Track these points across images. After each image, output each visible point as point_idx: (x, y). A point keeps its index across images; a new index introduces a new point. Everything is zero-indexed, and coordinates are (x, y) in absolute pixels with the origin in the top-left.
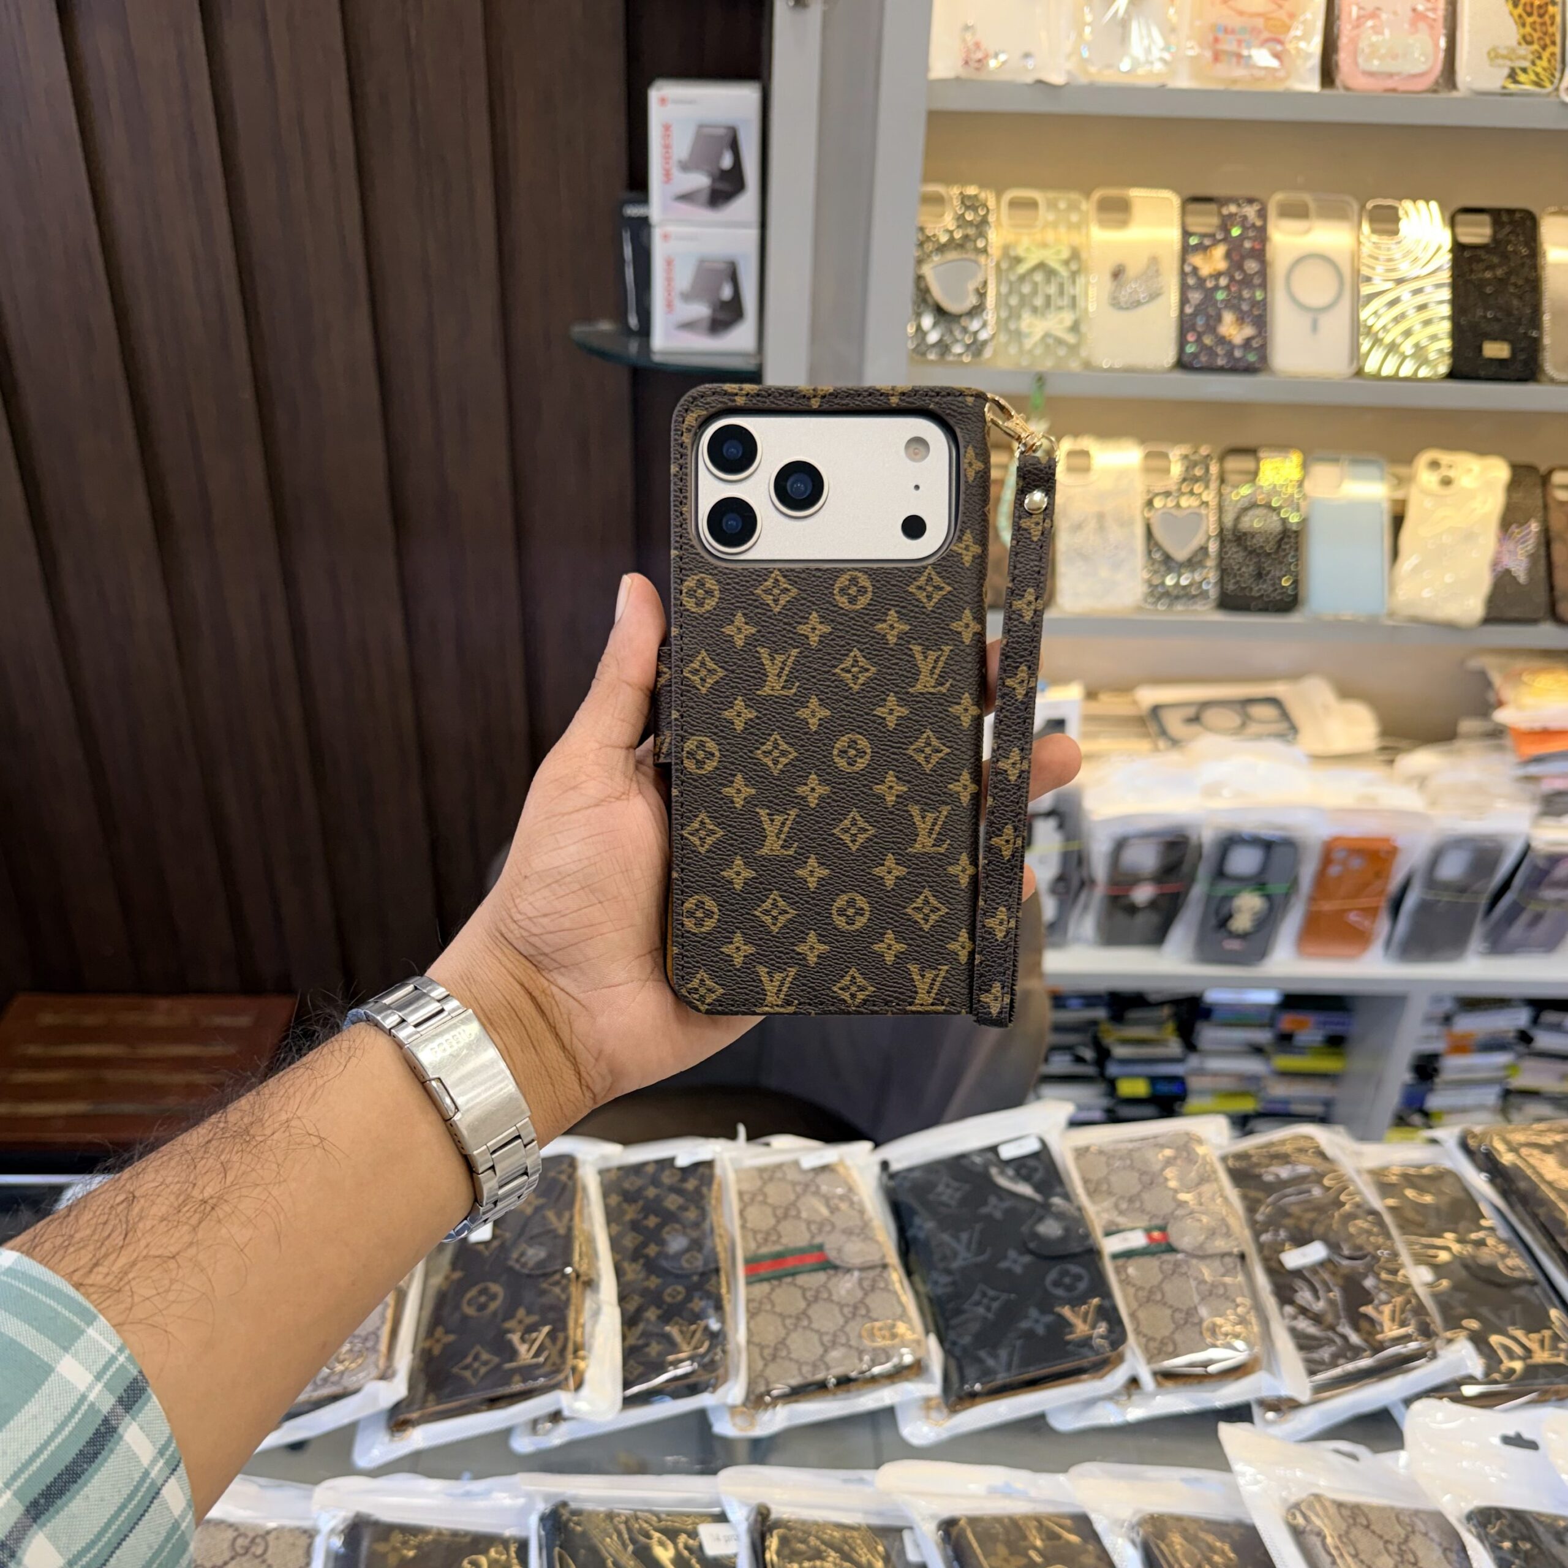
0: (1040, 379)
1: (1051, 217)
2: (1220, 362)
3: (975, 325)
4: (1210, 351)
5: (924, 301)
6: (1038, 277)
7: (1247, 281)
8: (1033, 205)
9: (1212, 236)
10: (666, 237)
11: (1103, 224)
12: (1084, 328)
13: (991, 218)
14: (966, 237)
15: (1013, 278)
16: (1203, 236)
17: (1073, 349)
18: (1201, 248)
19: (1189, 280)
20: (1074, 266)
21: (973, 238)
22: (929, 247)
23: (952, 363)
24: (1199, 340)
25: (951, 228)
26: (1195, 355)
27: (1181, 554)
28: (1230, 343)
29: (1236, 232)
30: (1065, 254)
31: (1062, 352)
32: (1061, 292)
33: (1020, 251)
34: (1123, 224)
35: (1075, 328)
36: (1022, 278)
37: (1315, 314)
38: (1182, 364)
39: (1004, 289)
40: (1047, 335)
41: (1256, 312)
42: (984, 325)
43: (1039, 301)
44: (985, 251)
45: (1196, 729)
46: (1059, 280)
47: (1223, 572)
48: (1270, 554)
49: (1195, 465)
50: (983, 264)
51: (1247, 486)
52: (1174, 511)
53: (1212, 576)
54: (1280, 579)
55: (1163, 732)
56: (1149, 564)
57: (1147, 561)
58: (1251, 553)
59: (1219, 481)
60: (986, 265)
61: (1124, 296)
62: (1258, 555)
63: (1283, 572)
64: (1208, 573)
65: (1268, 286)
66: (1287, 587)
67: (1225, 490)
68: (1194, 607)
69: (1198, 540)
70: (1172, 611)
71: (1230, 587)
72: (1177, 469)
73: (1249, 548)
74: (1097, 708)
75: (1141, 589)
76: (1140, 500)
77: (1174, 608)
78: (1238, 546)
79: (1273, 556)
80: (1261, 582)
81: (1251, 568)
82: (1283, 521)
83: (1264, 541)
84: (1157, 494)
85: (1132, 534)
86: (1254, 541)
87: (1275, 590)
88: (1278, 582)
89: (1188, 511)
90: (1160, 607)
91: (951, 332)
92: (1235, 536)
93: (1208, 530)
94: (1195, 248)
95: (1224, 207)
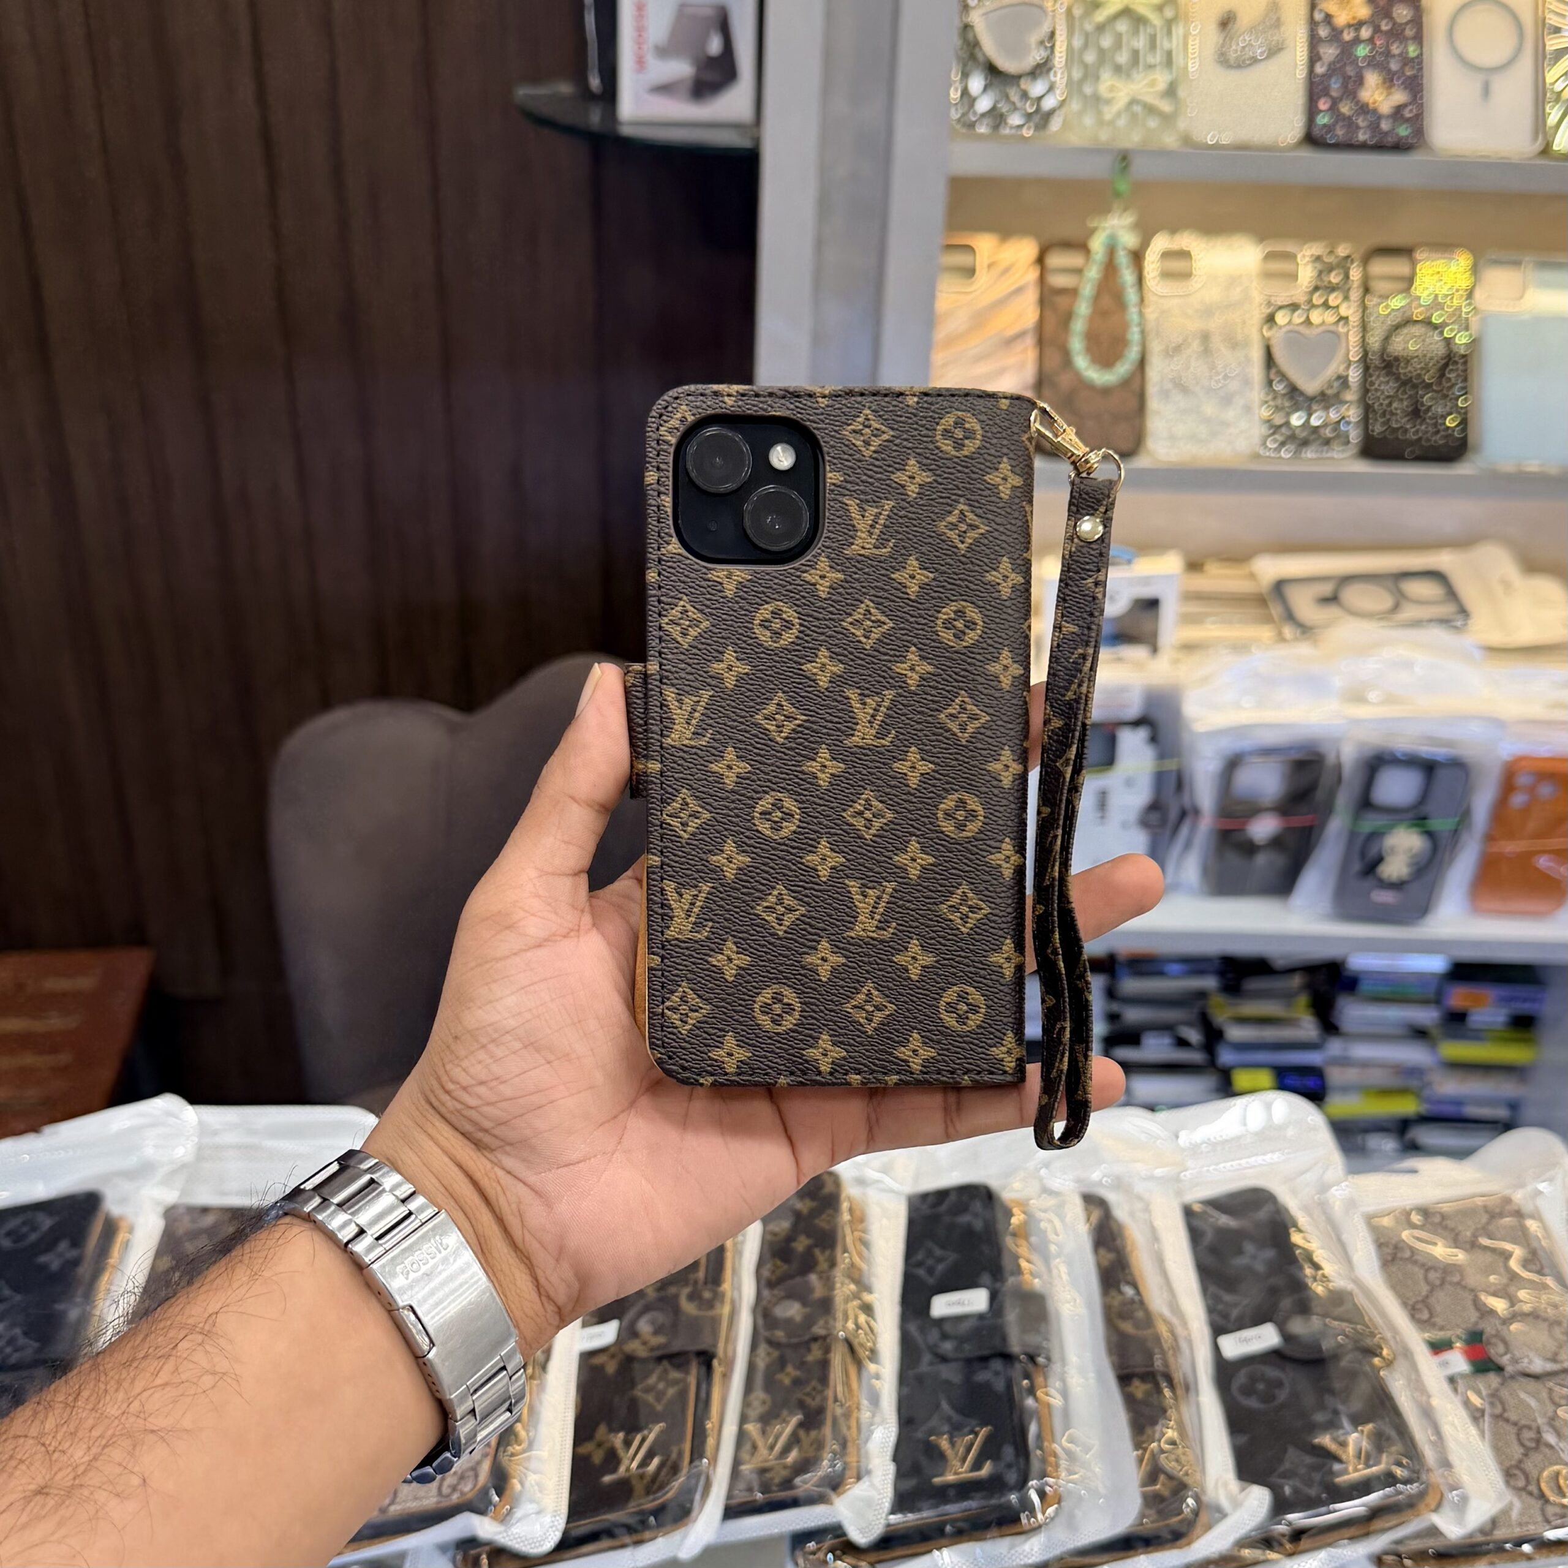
0: (1124, 158)
2: (1362, 136)
3: (1037, 88)
4: (1349, 123)
5: (972, 57)
6: (1122, 26)
7: (1396, 33)
12: (1182, 93)
15: (1089, 27)
17: (1168, 119)
19: (1320, 31)
20: (1169, 13)
23: (1005, 137)
24: (1334, 108)
26: (1329, 128)
27: (1310, 387)
28: (1374, 112)
31: (1153, 123)
32: (1153, 44)
35: (1171, 92)
36: (1101, 28)
37: (1486, 76)
38: (1312, 139)
39: (1077, 43)
40: (1133, 102)
41: (1409, 73)
42: (1051, 88)
45: (1333, 611)
46: (1149, 30)
47: (1368, 410)
48: (1428, 386)
49: (1330, 269)
50: (1050, 9)
51: (1400, 296)
52: (1303, 329)
53: (1353, 414)
54: (1444, 417)
55: (1290, 617)
56: (1270, 397)
57: (1267, 394)
58: (1404, 384)
59: (1361, 290)
60: (1053, 11)
61: (1236, 51)
62: (1415, 386)
63: (1448, 409)
64: (1348, 409)
65: (1425, 39)
66: (1453, 429)
67: (1371, 301)
68: (1329, 455)
69: (1334, 368)
70: (1301, 458)
71: (1378, 428)
72: (1306, 274)
73: (1402, 377)
74: (1202, 583)
75: (1259, 431)
76: (1257, 315)
77: (1303, 455)
78: (1388, 374)
79: (1435, 388)
80: (1419, 421)
81: (1405, 403)
82: (1448, 341)
83: (1422, 369)
84: (1281, 308)
85: (1248, 359)
86: (1410, 368)
87: (1438, 432)
88: (1440, 421)
89: (1321, 329)
90: (1284, 454)
91: (1007, 97)
92: (1384, 361)
93: (1348, 354)
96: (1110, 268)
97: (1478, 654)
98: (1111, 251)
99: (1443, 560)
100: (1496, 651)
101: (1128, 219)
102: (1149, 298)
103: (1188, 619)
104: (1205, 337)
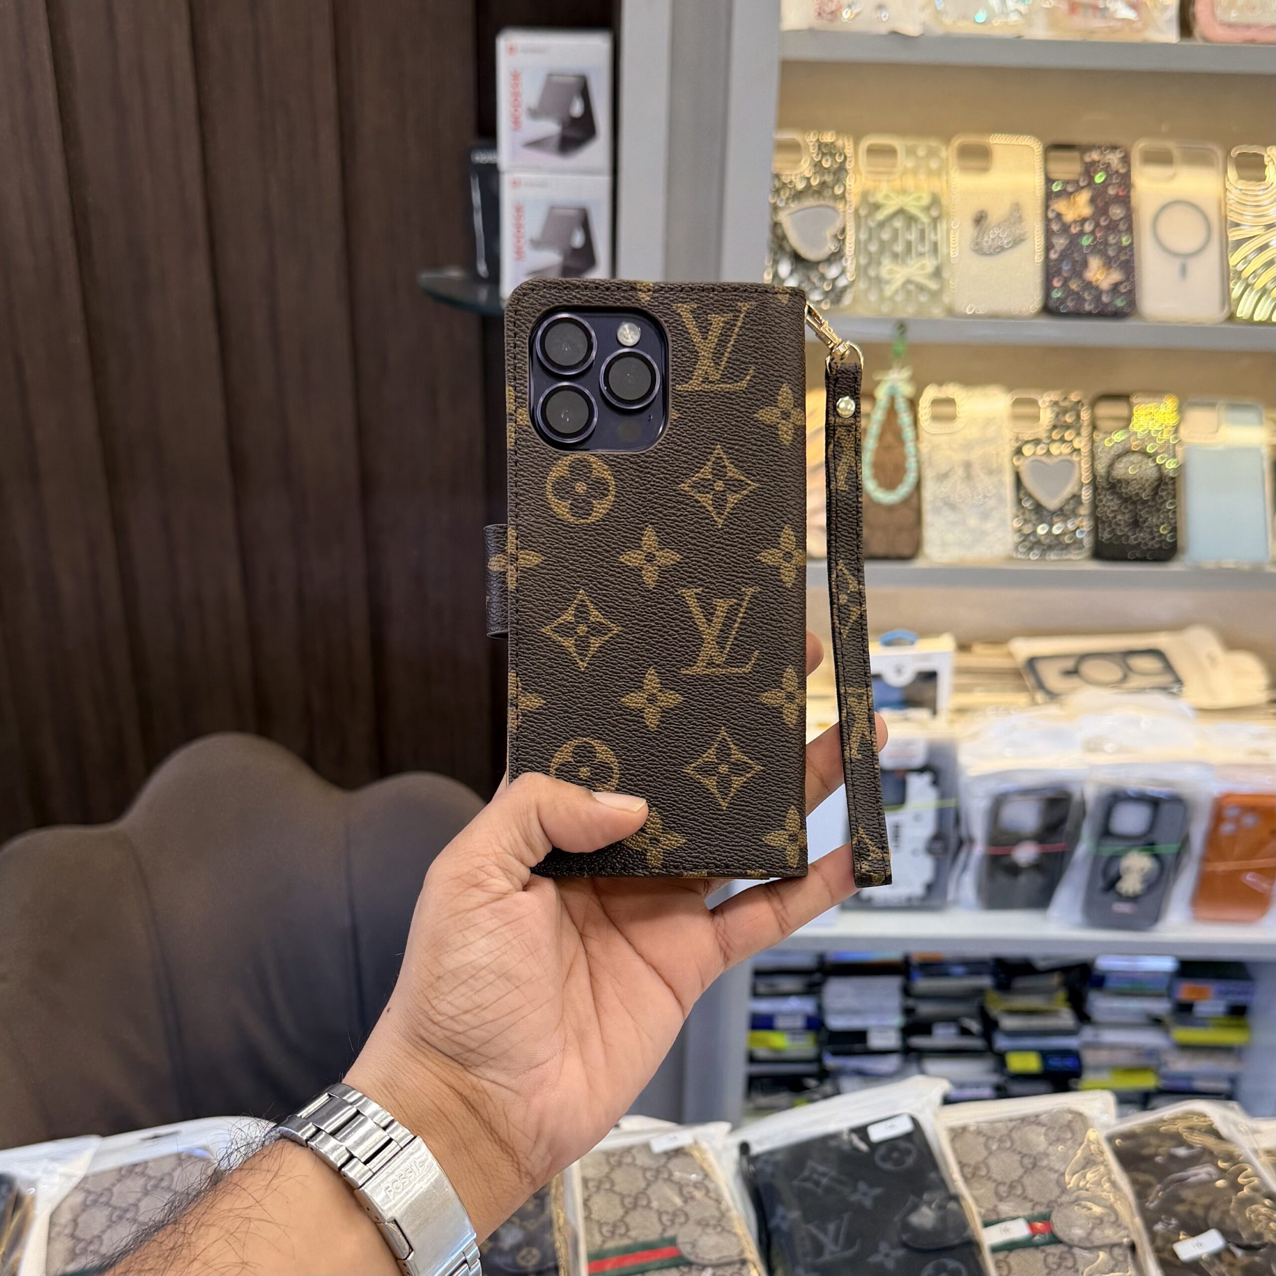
0: (902, 326)
1: (910, 164)
2: (1088, 307)
3: (832, 272)
4: (1077, 297)
5: (781, 248)
6: (898, 223)
7: (1113, 228)
9: (1078, 182)
10: (514, 183)
11: (964, 169)
12: (946, 274)
13: (849, 166)
14: (823, 184)
15: (872, 224)
16: (1066, 182)
17: (935, 295)
18: (1065, 194)
19: (1054, 227)
20: (935, 213)
21: (831, 185)
22: (785, 194)
24: (1065, 285)
25: (808, 176)
26: (1062, 301)
27: (1052, 503)
28: (1097, 288)
29: (1099, 178)
30: (926, 200)
31: (923, 298)
32: (922, 237)
33: (879, 198)
34: (985, 170)
35: (937, 273)
36: (882, 225)
37: (1184, 260)
38: (1049, 310)
39: (863, 236)
40: (908, 281)
41: (1123, 258)
42: (843, 272)
43: (899, 248)
44: (843, 197)
45: (1074, 681)
46: (919, 226)
47: (1097, 521)
48: (1147, 501)
49: (1065, 411)
50: (841, 210)
51: (1120, 432)
52: (1044, 459)
53: (1086, 524)
54: (1158, 526)
55: (1041, 686)
56: (1019, 514)
57: (1018, 510)
58: (1126, 500)
59: (1090, 428)
60: (844, 212)
61: (987, 242)
62: (1134, 503)
63: (1161, 520)
64: (1081, 522)
65: (1135, 232)
66: (1165, 536)
67: (1098, 436)
68: (1068, 557)
69: (1069, 490)
70: (1045, 560)
71: (1106, 536)
72: (1047, 416)
73: (1124, 495)
74: (968, 660)
75: (1012, 539)
76: (1008, 448)
77: (1047, 558)
78: (1113, 493)
79: (1150, 503)
80: (1138, 530)
81: (1127, 516)
82: (1160, 467)
83: (1140, 488)
84: (1027, 442)
85: (1001, 483)
86: (1129, 488)
87: (1153, 538)
88: (1155, 530)
89: (1060, 458)
90: (1032, 556)
91: (809, 279)
92: (1109, 483)
93: (1081, 478)
94: (1059, 194)
95: (1088, 154)
96: (892, 412)
97: (1190, 713)
98: (892, 400)
99: (1161, 641)
100: (1205, 712)
101: (906, 373)
102: (923, 435)
103: (959, 689)
104: (968, 466)
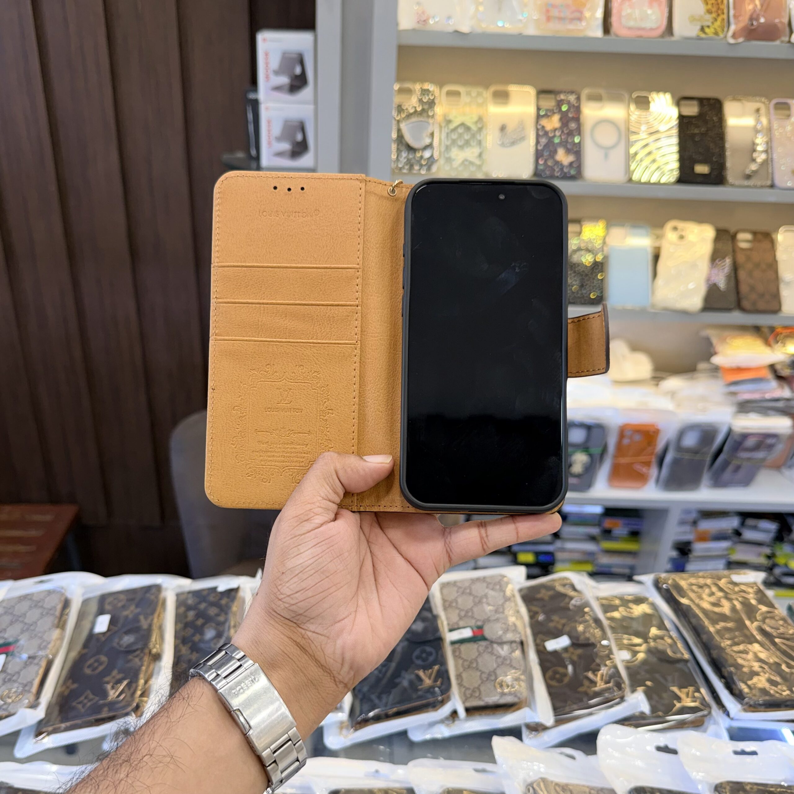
1: (468, 100)
2: (557, 174)
3: (427, 154)
4: (551, 169)
5: (402, 143)
6: (460, 130)
7: (571, 134)
8: (458, 94)
9: (553, 110)
10: (267, 109)
11: (496, 103)
12: (485, 156)
13: (436, 101)
14: (423, 110)
15: (448, 130)
16: (547, 110)
17: (479, 167)
18: (546, 116)
19: (541, 133)
20: (480, 125)
21: (427, 110)
22: (404, 115)
23: (415, 174)
24: (545, 163)
25: (415, 106)
26: (543, 171)
29: (564, 108)
30: (475, 119)
31: (473, 169)
32: (473, 138)
33: (451, 117)
34: (505, 103)
35: (480, 155)
36: (453, 131)
37: (607, 150)
38: (536, 175)
40: (465, 160)
41: (575, 150)
42: (432, 154)
43: (461, 143)
44: (433, 116)
46: (471, 132)
48: (587, 275)
50: (432, 123)
51: (575, 239)
54: (593, 287)
58: (577, 274)
62: (582, 275)
63: (595, 284)
65: (582, 136)
73: (576, 271)
78: (571, 270)
79: (589, 276)
80: (583, 289)
81: (578, 282)
83: (585, 268)
86: (580, 268)
88: (592, 289)
91: (415, 158)
92: (569, 265)
94: (543, 116)
95: (558, 96)
100: (618, 383)
